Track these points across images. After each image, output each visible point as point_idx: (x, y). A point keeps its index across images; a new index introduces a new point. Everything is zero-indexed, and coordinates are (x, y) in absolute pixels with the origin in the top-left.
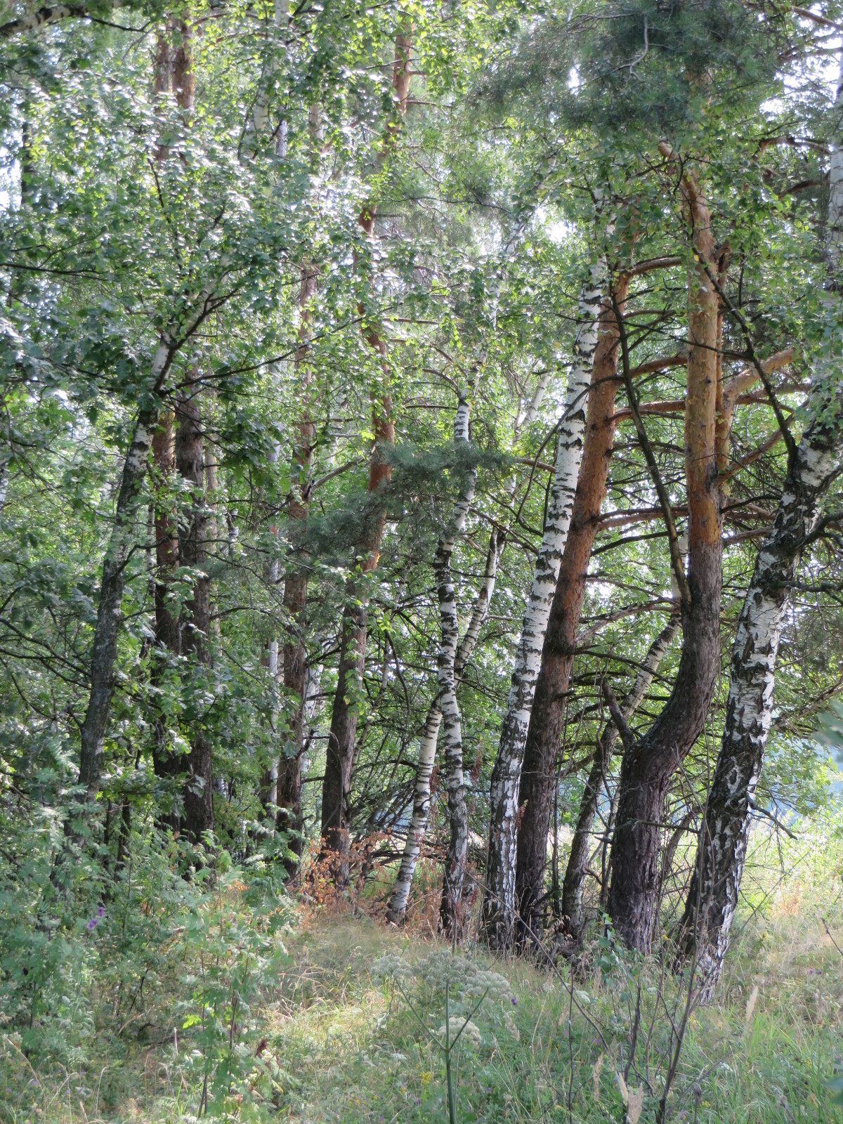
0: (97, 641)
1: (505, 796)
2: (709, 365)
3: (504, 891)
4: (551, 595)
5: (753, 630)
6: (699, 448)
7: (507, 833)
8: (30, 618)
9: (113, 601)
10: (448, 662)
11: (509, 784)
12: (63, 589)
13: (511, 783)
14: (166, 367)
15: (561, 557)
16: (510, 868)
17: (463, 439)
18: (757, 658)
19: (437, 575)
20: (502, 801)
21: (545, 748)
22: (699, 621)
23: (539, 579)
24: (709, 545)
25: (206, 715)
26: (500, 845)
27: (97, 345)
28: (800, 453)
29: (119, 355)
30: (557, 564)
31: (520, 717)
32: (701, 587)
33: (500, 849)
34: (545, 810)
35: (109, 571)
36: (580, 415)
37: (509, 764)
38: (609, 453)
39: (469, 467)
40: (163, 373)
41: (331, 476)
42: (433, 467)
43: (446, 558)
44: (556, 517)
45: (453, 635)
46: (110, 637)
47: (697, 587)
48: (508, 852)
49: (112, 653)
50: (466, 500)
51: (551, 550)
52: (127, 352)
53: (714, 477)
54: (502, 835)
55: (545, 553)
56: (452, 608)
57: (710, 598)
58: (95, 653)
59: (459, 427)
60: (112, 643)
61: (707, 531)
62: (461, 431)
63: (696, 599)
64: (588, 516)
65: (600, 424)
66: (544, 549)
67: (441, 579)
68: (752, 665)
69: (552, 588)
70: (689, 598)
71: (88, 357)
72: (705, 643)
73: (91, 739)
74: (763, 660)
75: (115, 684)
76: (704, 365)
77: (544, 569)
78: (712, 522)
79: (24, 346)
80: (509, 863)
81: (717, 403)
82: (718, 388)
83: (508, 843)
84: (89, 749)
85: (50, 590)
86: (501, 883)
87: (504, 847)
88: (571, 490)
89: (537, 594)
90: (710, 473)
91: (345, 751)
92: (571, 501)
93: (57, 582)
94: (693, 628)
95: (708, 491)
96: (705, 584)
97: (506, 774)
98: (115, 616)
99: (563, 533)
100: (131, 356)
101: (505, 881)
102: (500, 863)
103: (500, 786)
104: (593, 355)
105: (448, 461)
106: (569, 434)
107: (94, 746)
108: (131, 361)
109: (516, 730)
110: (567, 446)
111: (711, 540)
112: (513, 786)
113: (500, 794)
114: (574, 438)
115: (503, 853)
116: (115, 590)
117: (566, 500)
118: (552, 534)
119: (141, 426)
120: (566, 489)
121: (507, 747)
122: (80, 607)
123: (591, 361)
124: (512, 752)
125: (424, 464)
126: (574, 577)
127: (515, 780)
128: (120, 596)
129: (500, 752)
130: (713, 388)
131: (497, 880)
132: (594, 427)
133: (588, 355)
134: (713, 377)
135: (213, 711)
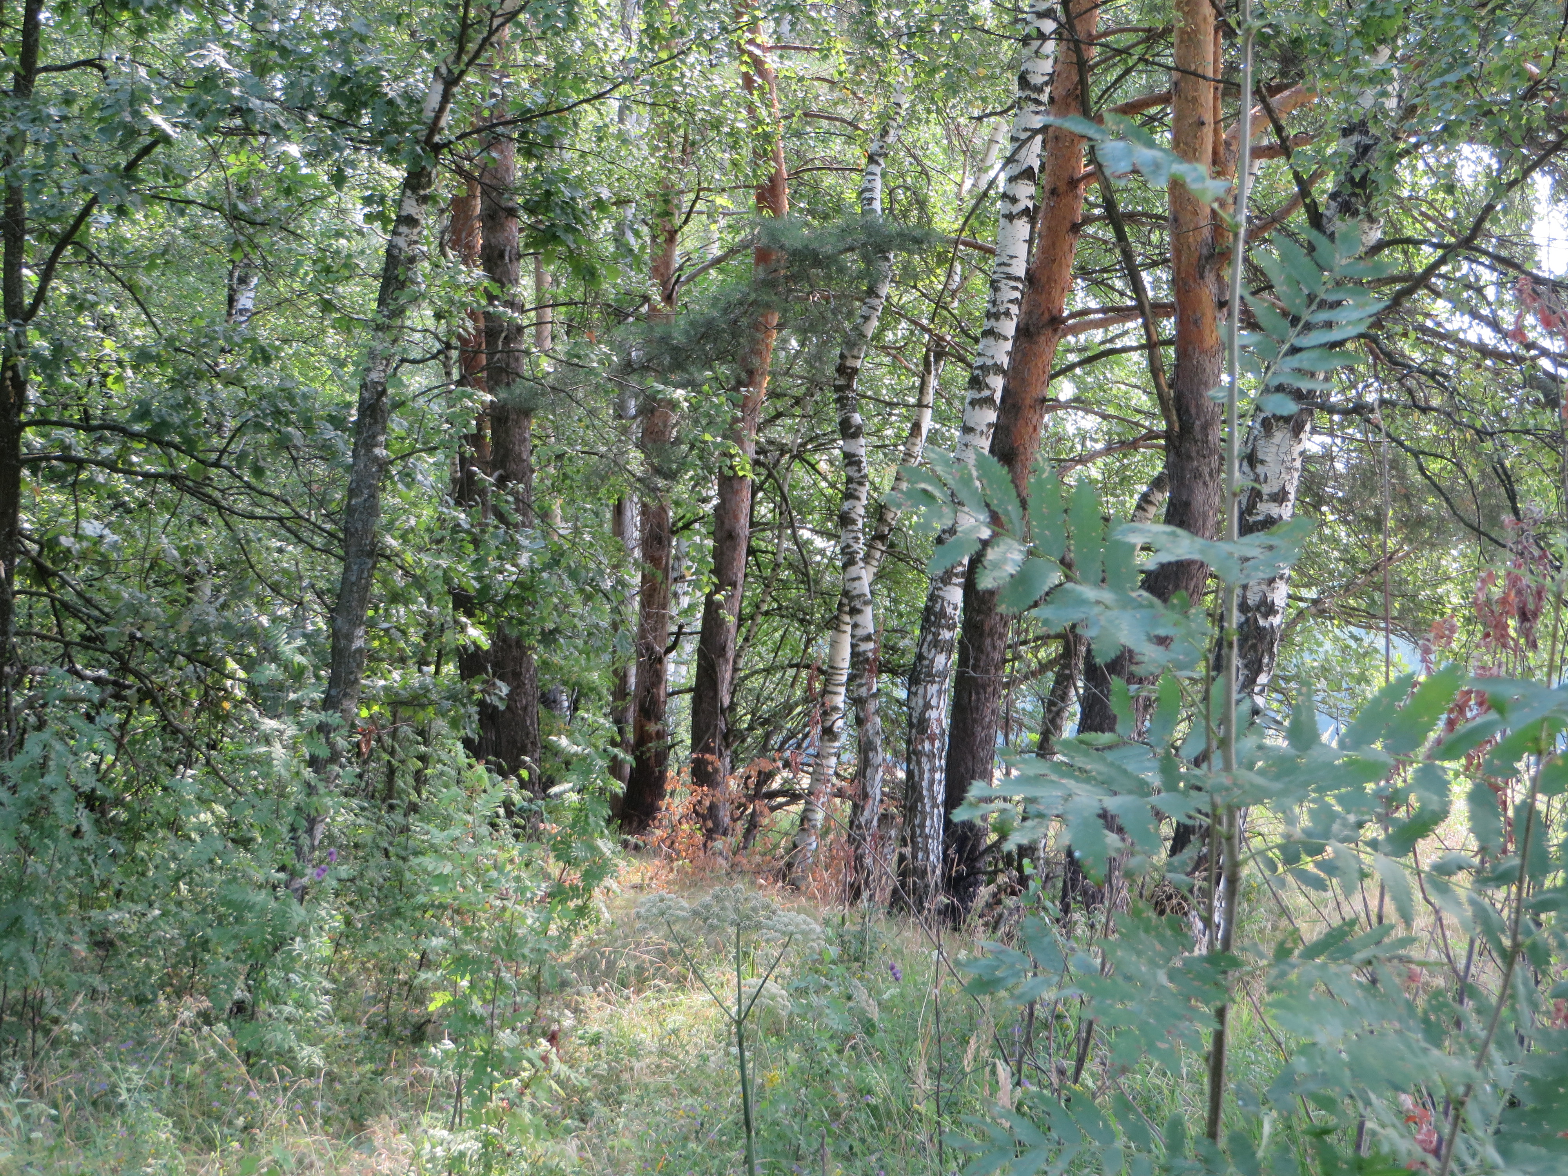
0: (352, 492)
1: (927, 706)
2: (1202, 100)
3: (927, 837)
4: (989, 425)
5: (1260, 469)
6: (1189, 217)
7: (931, 756)
8: (261, 463)
9: (374, 436)
10: (854, 522)
11: (933, 689)
12: (308, 424)
13: (936, 687)
14: (441, 109)
15: (1004, 373)
16: (934, 805)
17: (874, 211)
18: (1265, 508)
19: (837, 401)
20: (923, 713)
21: (988, 641)
22: (1189, 458)
23: (973, 403)
24: (1204, 352)
25: (507, 596)
26: (921, 773)
27: (345, 80)
28: (1325, 221)
29: (375, 93)
30: (997, 383)
31: (948, 596)
32: (1193, 411)
33: (921, 778)
34: (989, 727)
35: (366, 395)
36: (1028, 174)
37: (932, 661)
38: (1075, 228)
39: (882, 250)
40: (437, 118)
41: (705, 269)
42: (829, 249)
43: (851, 378)
44: (996, 316)
45: (861, 484)
46: (370, 486)
47: (1187, 411)
48: (932, 782)
49: (372, 509)
50: (878, 296)
51: (989, 362)
52: (386, 90)
53: (1210, 257)
54: (924, 760)
55: (981, 367)
56: (861, 447)
57: (1205, 427)
58: (350, 510)
59: (867, 195)
60: (373, 496)
61: (1200, 333)
62: (871, 199)
63: (1186, 429)
64: (1046, 316)
65: (1062, 188)
66: (979, 361)
67: (843, 406)
68: (1260, 518)
69: (992, 416)
70: (1177, 427)
71: (332, 97)
72: (1199, 489)
73: (345, 629)
74: (1274, 510)
75: (377, 553)
76: (1195, 100)
77: (980, 390)
78: (1208, 320)
79: (242, 82)
80: (933, 798)
81: (1215, 153)
82: (1216, 132)
83: (933, 770)
84: (343, 642)
85: (288, 424)
86: (922, 826)
87: (926, 775)
88: (1017, 279)
89: (971, 424)
90: (1205, 251)
91: (722, 650)
92: (1018, 295)
93: (299, 414)
94: (1183, 469)
95: (1202, 277)
96: (1198, 406)
97: (929, 674)
98: (376, 458)
99: (1006, 338)
100: (391, 94)
101: (928, 823)
102: (921, 798)
103: (921, 691)
104: (1048, 90)
105: (849, 240)
106: (1014, 200)
107: (350, 638)
108: (391, 102)
109: (943, 614)
110: (1010, 217)
111: (1206, 345)
112: (939, 692)
113: (921, 702)
114: (1021, 206)
115: (925, 784)
116: (376, 422)
117: (1010, 293)
118: (991, 341)
119: (409, 193)
120: (1009, 277)
121: (930, 637)
122: (330, 447)
123: (1044, 98)
124: (937, 645)
125: (815, 245)
126: (1028, 401)
127: (942, 683)
128: (384, 430)
129: (920, 645)
130: (1208, 132)
131: (917, 822)
132: (1054, 192)
133: (1040, 90)
134: (1208, 118)
135: (516, 591)
